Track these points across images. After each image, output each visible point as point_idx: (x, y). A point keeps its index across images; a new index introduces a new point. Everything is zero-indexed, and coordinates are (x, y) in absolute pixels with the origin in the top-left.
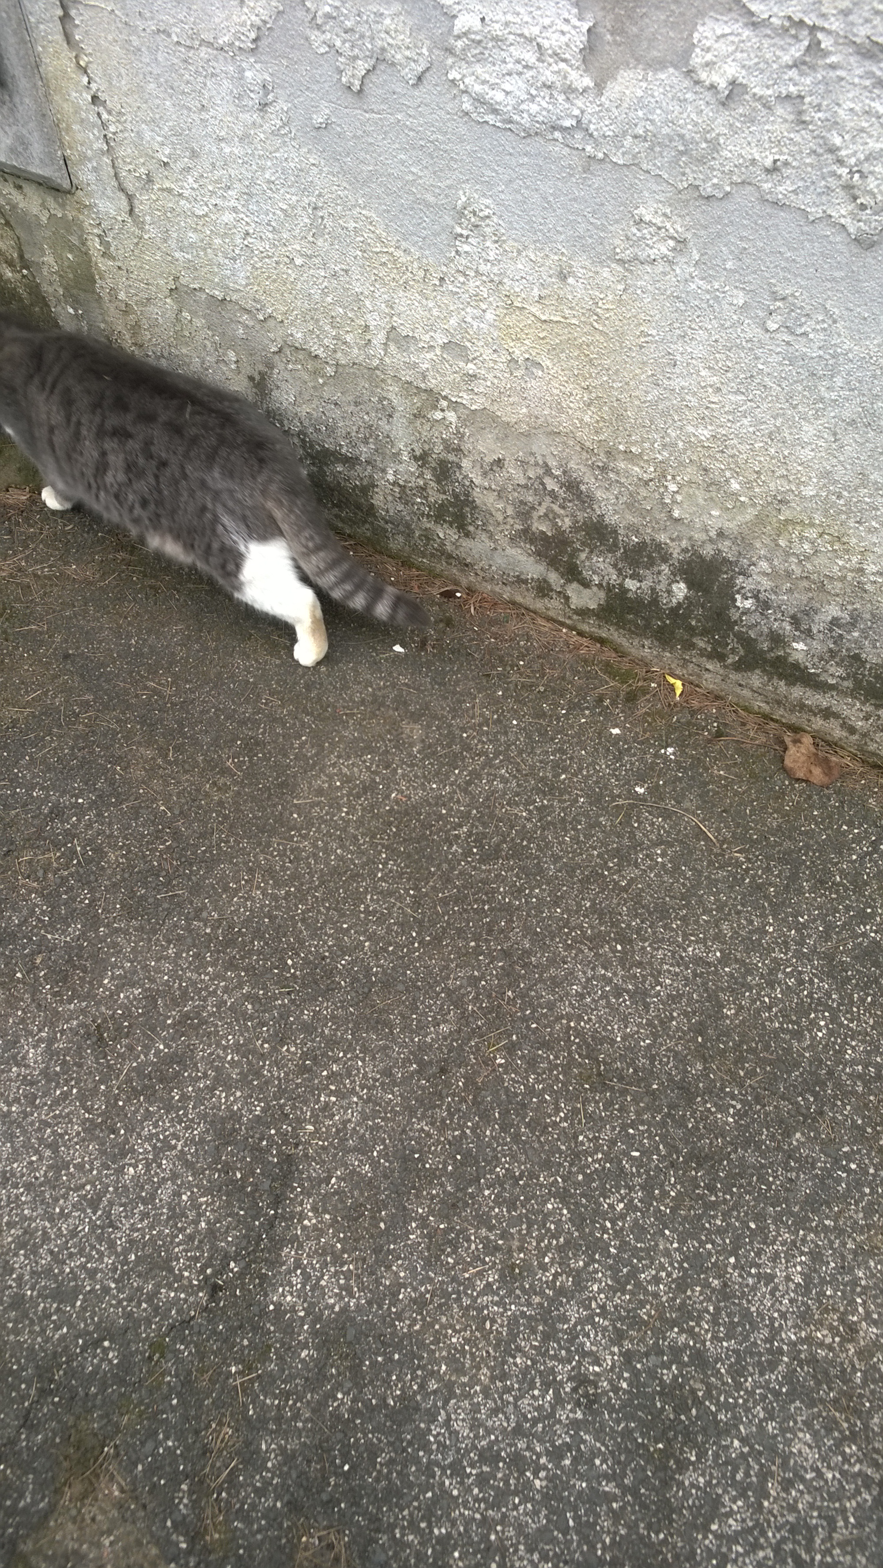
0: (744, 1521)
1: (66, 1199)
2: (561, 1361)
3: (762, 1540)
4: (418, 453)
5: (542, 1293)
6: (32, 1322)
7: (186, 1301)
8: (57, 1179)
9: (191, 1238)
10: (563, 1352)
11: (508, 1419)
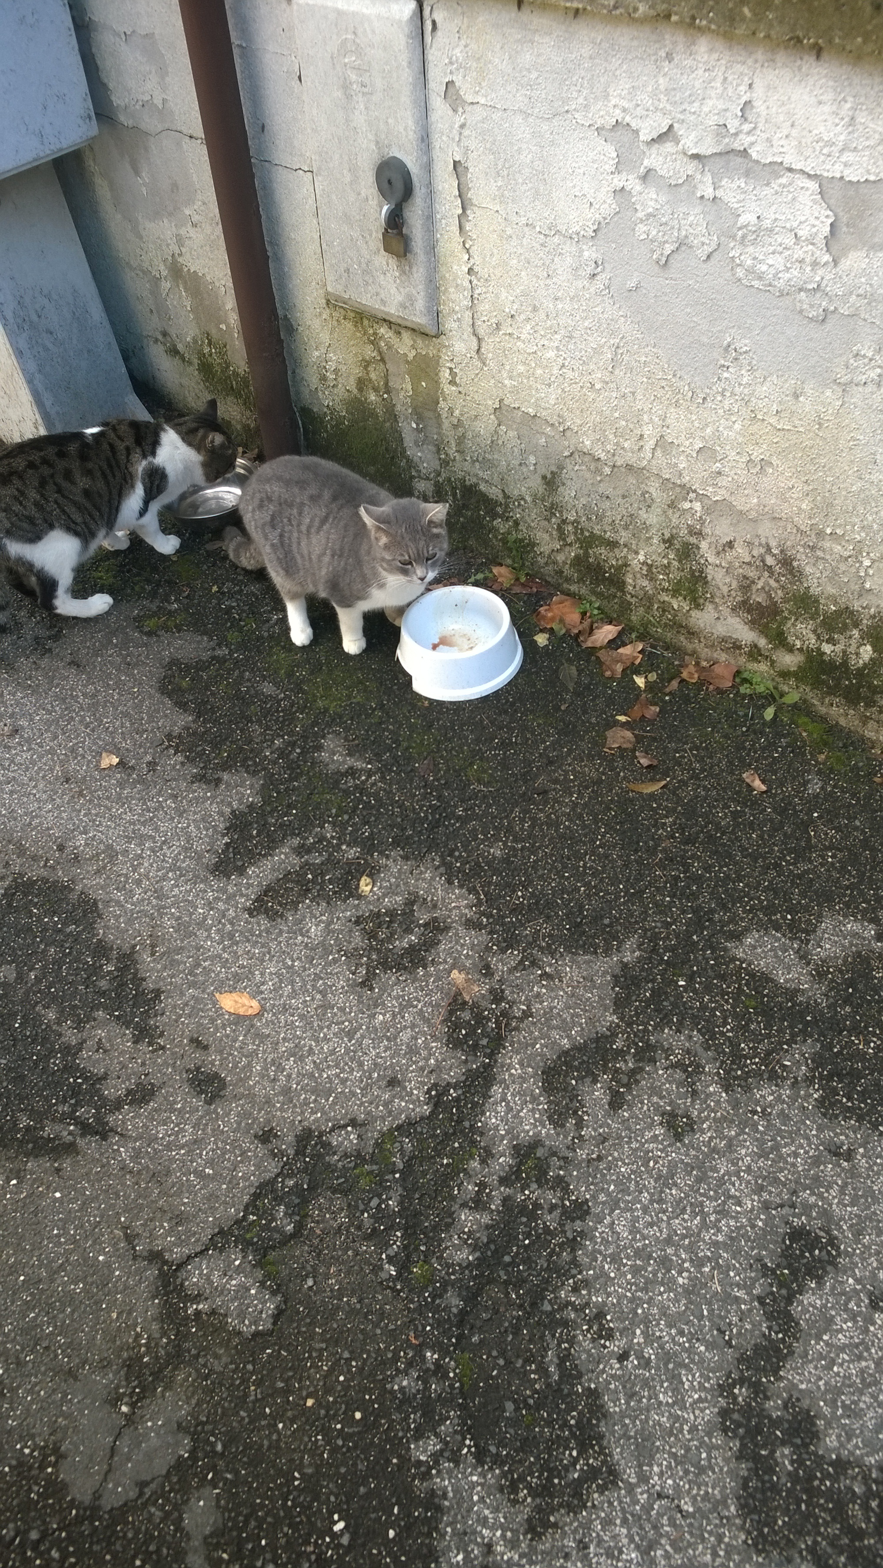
0: (852, 1337)
1: (329, 1029)
2: (709, 1198)
3: (865, 1354)
4: (666, 537)
5: (699, 1149)
6: (295, 1106)
7: (413, 1110)
8: (324, 1015)
9: (422, 1069)
10: (712, 1193)
11: (661, 1231)
